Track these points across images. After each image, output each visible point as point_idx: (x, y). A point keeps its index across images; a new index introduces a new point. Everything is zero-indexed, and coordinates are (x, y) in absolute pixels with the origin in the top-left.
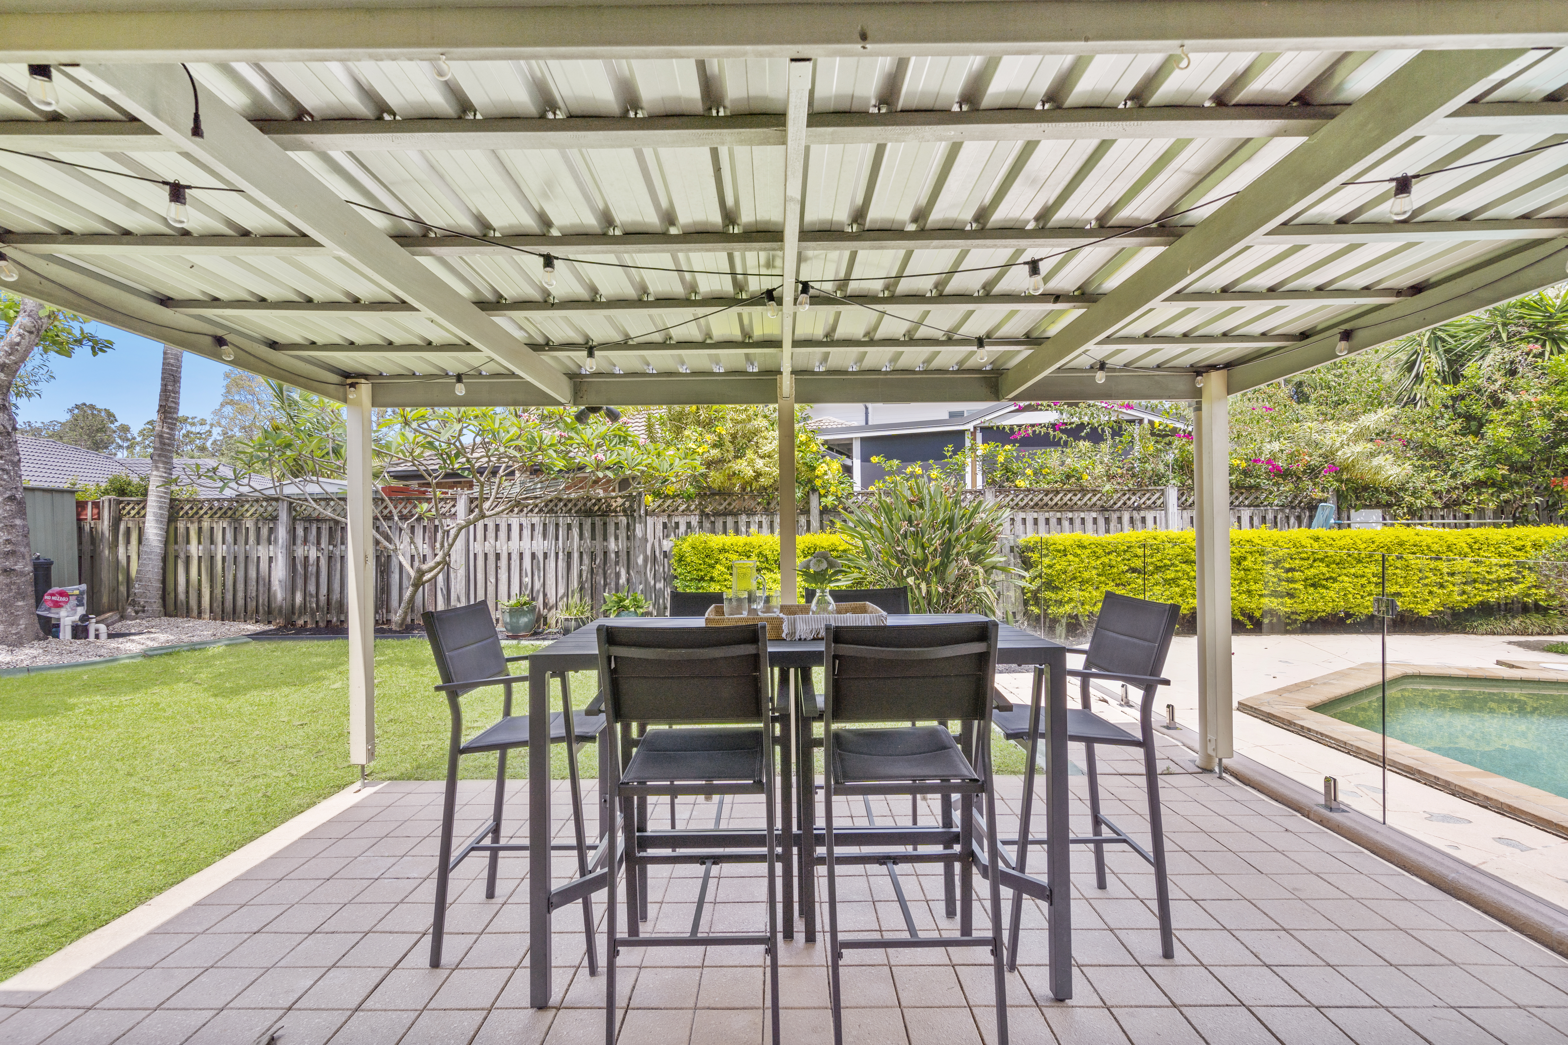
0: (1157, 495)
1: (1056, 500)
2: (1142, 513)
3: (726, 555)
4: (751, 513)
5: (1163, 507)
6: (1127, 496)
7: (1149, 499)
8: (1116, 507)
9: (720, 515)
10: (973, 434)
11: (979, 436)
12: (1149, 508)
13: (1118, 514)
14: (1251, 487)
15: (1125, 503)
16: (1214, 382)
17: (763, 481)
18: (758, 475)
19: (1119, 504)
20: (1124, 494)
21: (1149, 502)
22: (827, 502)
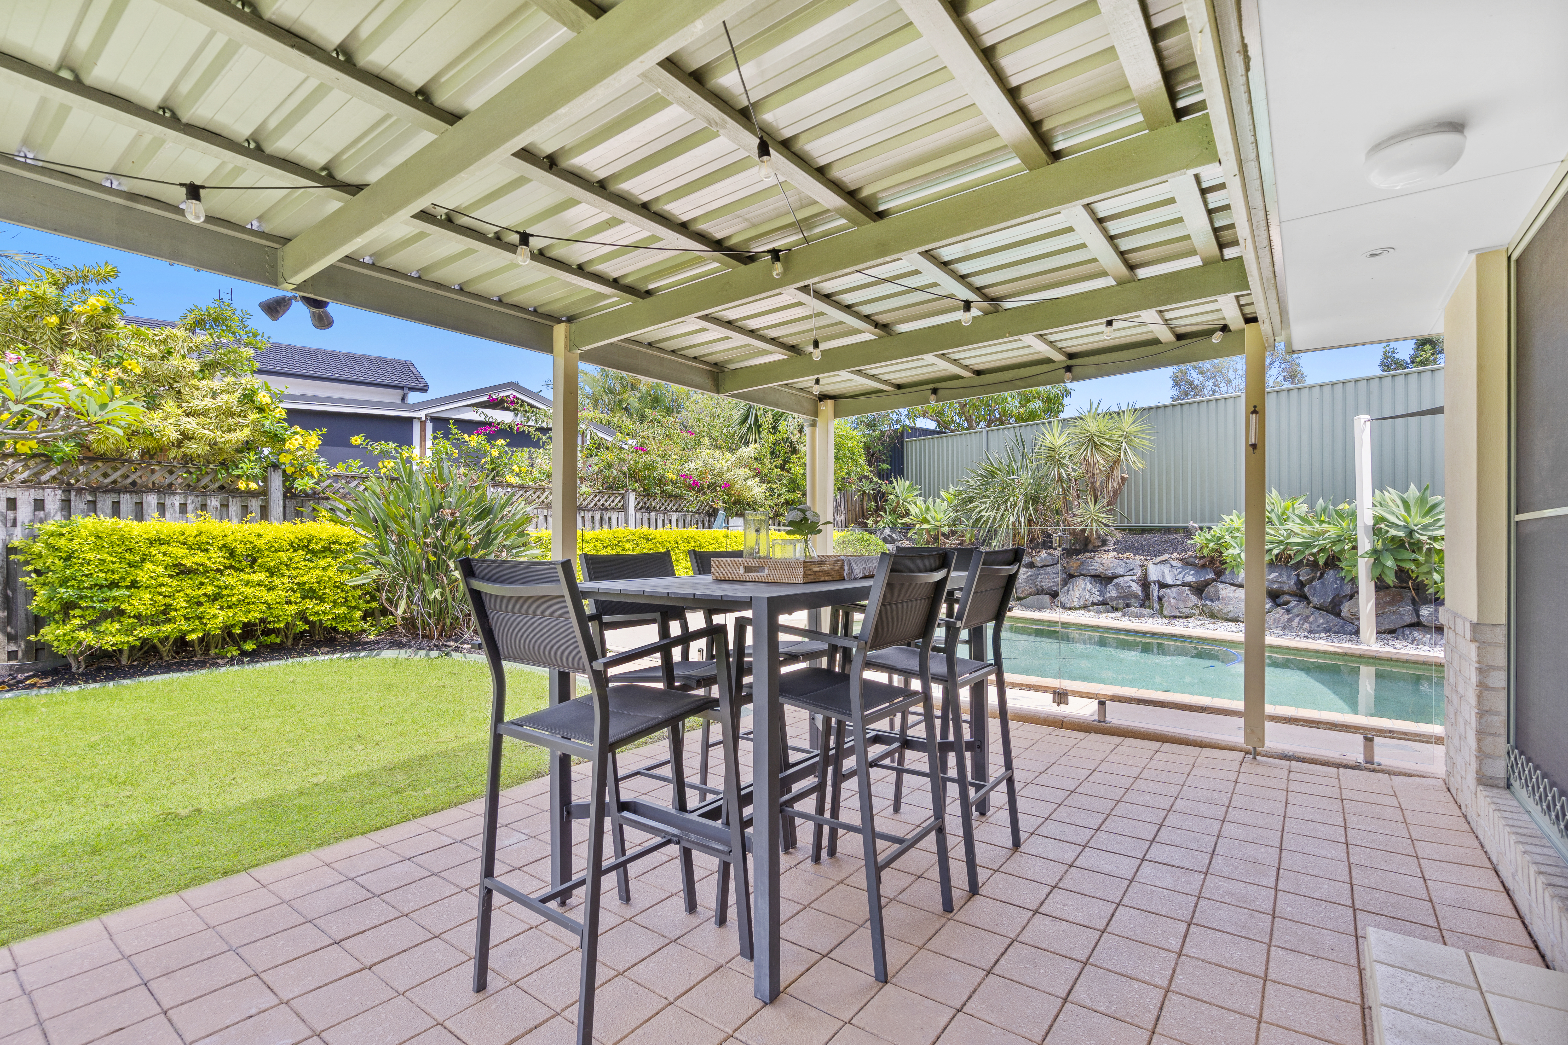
0: (619, 498)
1: (543, 497)
2: (609, 514)
3: (164, 548)
4: (167, 490)
5: (624, 508)
6: (597, 498)
7: (613, 501)
8: (589, 507)
9: (106, 491)
10: (423, 424)
11: (429, 426)
12: (613, 509)
13: (591, 513)
14: (676, 497)
15: (596, 505)
16: (827, 407)
17: (192, 448)
18: (187, 436)
19: (592, 505)
20: (596, 496)
21: (613, 504)
22: (304, 484)
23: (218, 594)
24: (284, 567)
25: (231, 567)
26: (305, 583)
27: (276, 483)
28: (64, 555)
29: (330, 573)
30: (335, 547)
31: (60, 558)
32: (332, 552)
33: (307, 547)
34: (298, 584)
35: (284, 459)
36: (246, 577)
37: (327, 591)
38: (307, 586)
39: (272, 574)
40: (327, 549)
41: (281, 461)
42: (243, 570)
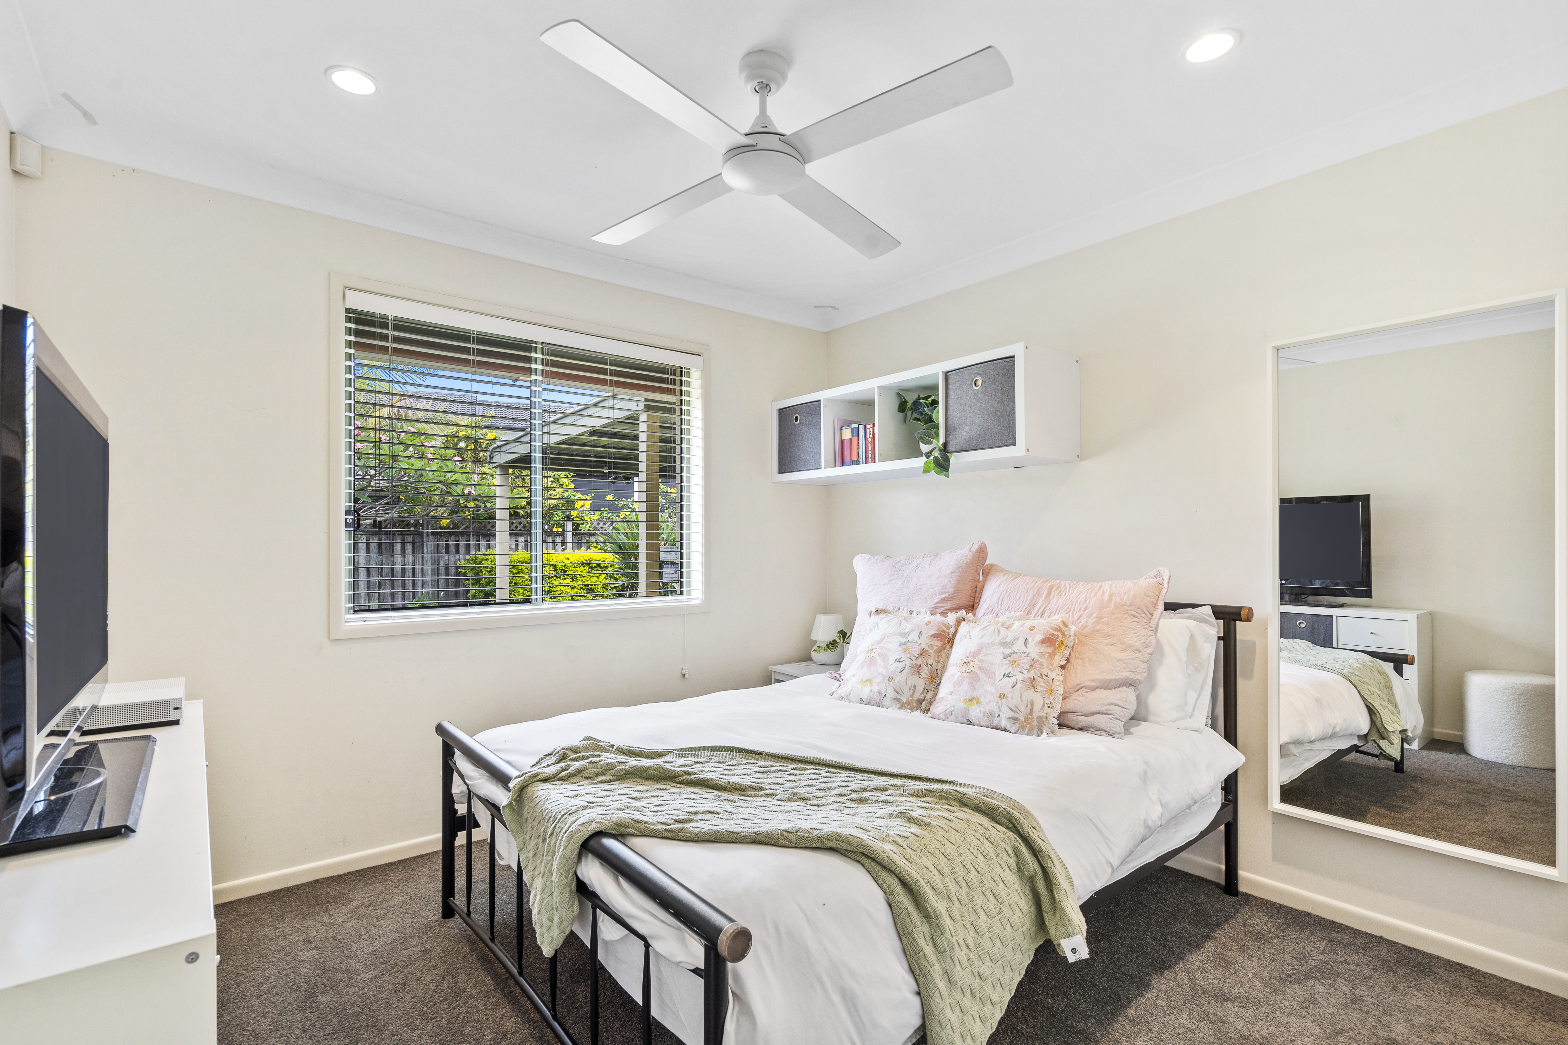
22: (584, 528)
23: (550, 590)
24: (578, 576)
25: (555, 576)
26: (588, 585)
27: (569, 526)
28: (489, 570)
29: (601, 578)
30: (602, 565)
31: (488, 571)
32: (601, 568)
33: (589, 564)
34: (585, 585)
35: (574, 513)
36: (562, 581)
37: (599, 590)
38: (590, 587)
39: (573, 580)
40: (599, 565)
41: (572, 514)
42: (560, 578)
